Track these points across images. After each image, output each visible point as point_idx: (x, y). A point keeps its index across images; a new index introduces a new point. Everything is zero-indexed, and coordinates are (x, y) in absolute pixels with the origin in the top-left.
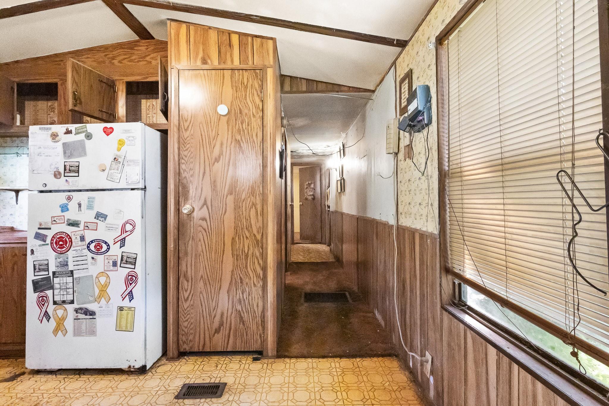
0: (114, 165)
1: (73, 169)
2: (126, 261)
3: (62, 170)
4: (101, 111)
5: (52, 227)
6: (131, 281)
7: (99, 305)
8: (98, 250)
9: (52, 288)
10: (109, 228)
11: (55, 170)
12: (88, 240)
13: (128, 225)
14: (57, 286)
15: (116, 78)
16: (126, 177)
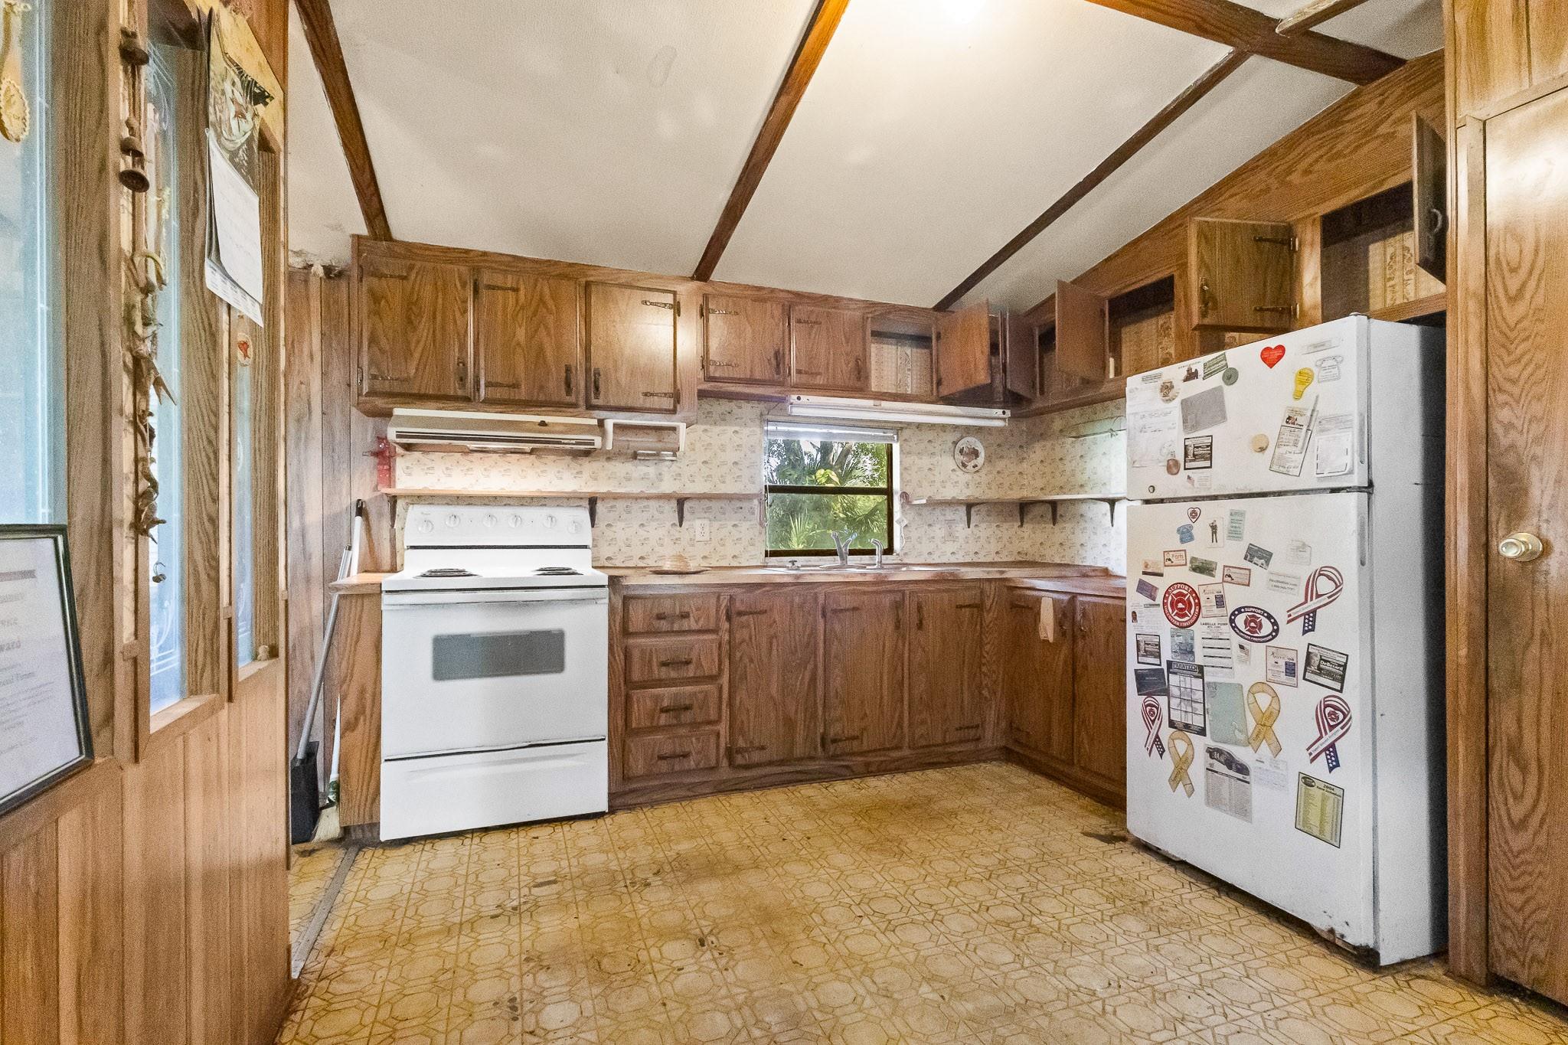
0: (1287, 436)
1: (1200, 451)
2: (1319, 668)
3: (1180, 457)
4: (1261, 310)
5: (1166, 571)
6: (1332, 720)
7: (1256, 756)
8: (1252, 630)
9: (1166, 692)
10: (1279, 584)
11: (1170, 457)
12: (1231, 607)
13: (1322, 581)
14: (1174, 691)
15: (1293, 218)
16: (1315, 462)
